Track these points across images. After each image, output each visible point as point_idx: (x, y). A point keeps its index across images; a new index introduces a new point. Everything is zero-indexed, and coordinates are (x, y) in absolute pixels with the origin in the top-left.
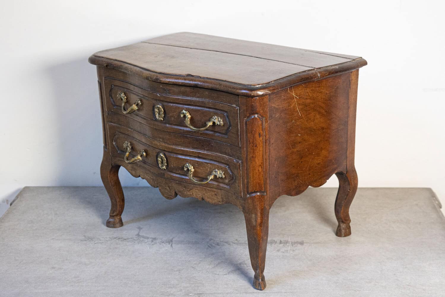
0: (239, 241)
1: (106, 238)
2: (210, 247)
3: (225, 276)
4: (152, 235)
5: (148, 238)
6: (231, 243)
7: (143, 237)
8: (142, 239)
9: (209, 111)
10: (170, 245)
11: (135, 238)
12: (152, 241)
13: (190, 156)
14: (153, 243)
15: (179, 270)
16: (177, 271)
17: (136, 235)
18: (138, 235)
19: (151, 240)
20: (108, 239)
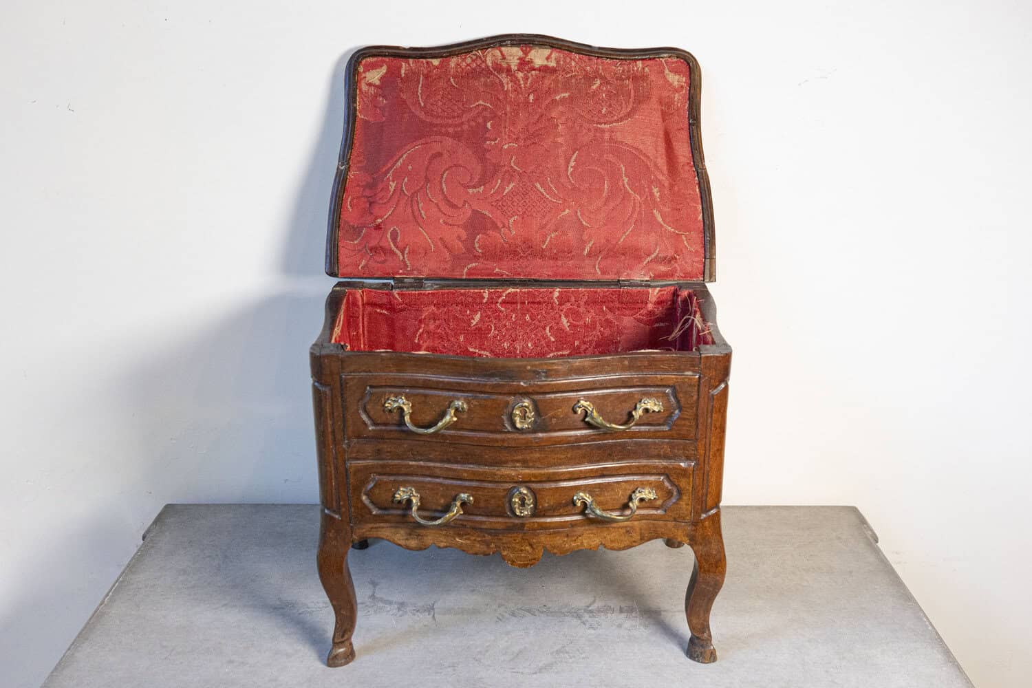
0: (549, 608)
1: (318, 603)
2: (501, 620)
3: (535, 676)
4: (397, 598)
5: (390, 603)
6: (537, 613)
7: (381, 600)
8: (380, 604)
9: (630, 393)
10: (431, 616)
11: (368, 603)
12: (399, 609)
13: (585, 478)
14: (401, 612)
15: (453, 666)
16: (449, 667)
17: (369, 598)
18: (373, 596)
19: (396, 606)
20: (321, 605)
